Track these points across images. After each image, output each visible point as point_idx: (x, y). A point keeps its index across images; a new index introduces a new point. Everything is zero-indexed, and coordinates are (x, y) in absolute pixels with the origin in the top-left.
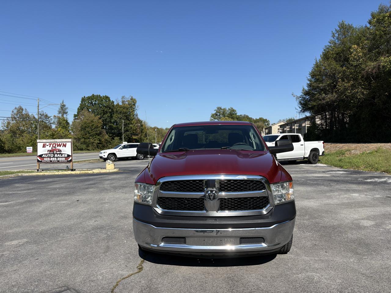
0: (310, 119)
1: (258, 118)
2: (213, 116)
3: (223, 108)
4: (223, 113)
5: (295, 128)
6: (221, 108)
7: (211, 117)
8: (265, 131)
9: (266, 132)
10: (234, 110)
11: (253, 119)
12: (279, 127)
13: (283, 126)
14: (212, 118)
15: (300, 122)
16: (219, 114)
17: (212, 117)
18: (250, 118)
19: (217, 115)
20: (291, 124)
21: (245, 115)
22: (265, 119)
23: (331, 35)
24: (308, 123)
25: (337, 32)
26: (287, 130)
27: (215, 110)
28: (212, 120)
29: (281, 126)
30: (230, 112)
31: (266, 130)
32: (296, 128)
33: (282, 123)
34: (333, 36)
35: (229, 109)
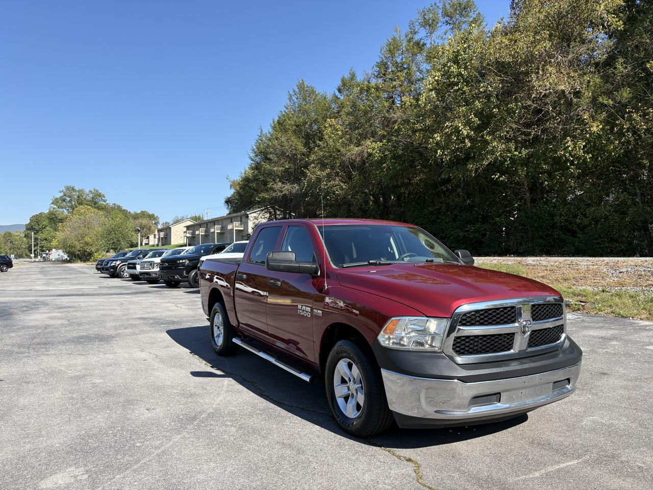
0: (239, 218)
1: (139, 212)
2: (55, 202)
3: (77, 189)
4: (78, 197)
5: (214, 232)
6: (73, 189)
7: (53, 203)
8: (159, 235)
9: (161, 236)
10: (100, 194)
11: (130, 212)
12: (185, 229)
13: (192, 228)
14: (55, 206)
15: (222, 222)
16: (68, 199)
17: (55, 204)
18: (124, 210)
19: (64, 200)
20: (207, 224)
21: (115, 205)
22: (150, 213)
23: (288, 97)
24: (237, 225)
25: (295, 94)
26: (201, 234)
27: (61, 192)
28: (54, 208)
29: (188, 228)
30: (93, 198)
31: (161, 233)
32: (216, 231)
33: (189, 223)
34: (290, 99)
35: (90, 191)
